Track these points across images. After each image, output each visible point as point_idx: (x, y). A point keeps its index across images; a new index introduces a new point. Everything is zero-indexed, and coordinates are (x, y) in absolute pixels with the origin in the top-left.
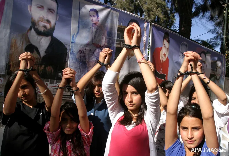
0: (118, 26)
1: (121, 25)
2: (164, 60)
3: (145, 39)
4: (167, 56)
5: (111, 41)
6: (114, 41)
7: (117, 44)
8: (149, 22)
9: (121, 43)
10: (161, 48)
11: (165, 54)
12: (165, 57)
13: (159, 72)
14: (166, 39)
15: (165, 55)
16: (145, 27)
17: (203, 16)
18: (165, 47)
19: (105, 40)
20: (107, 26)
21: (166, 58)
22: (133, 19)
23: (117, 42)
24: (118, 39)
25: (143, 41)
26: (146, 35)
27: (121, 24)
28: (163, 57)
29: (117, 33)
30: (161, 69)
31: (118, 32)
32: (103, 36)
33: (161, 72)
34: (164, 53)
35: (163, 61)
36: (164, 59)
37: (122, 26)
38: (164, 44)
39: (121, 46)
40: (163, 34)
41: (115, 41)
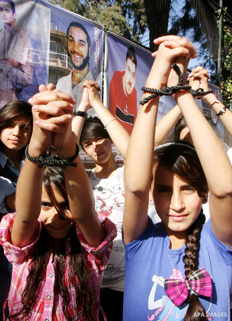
0: (51, 31)
1: (56, 29)
2: (129, 92)
3: (98, 55)
4: (133, 85)
5: (40, 56)
6: (46, 57)
7: (50, 61)
8: (102, 29)
9: (59, 60)
10: (124, 73)
11: (131, 82)
12: (131, 87)
13: (124, 111)
14: (131, 59)
15: (130, 84)
16: (96, 36)
17: (184, 35)
18: (129, 70)
19: (28, 54)
20: (30, 29)
21: (133, 88)
22: (75, 21)
23: (50, 57)
24: (53, 52)
25: (95, 59)
26: (98, 48)
27: (56, 27)
28: (128, 86)
29: (51, 43)
30: (127, 107)
31: (51, 41)
32: (24, 46)
33: (127, 111)
34: (128, 81)
35: (127, 94)
36: (129, 90)
37: (57, 32)
38: (128, 67)
39: (57, 64)
40: (126, 49)
41: (48, 56)
